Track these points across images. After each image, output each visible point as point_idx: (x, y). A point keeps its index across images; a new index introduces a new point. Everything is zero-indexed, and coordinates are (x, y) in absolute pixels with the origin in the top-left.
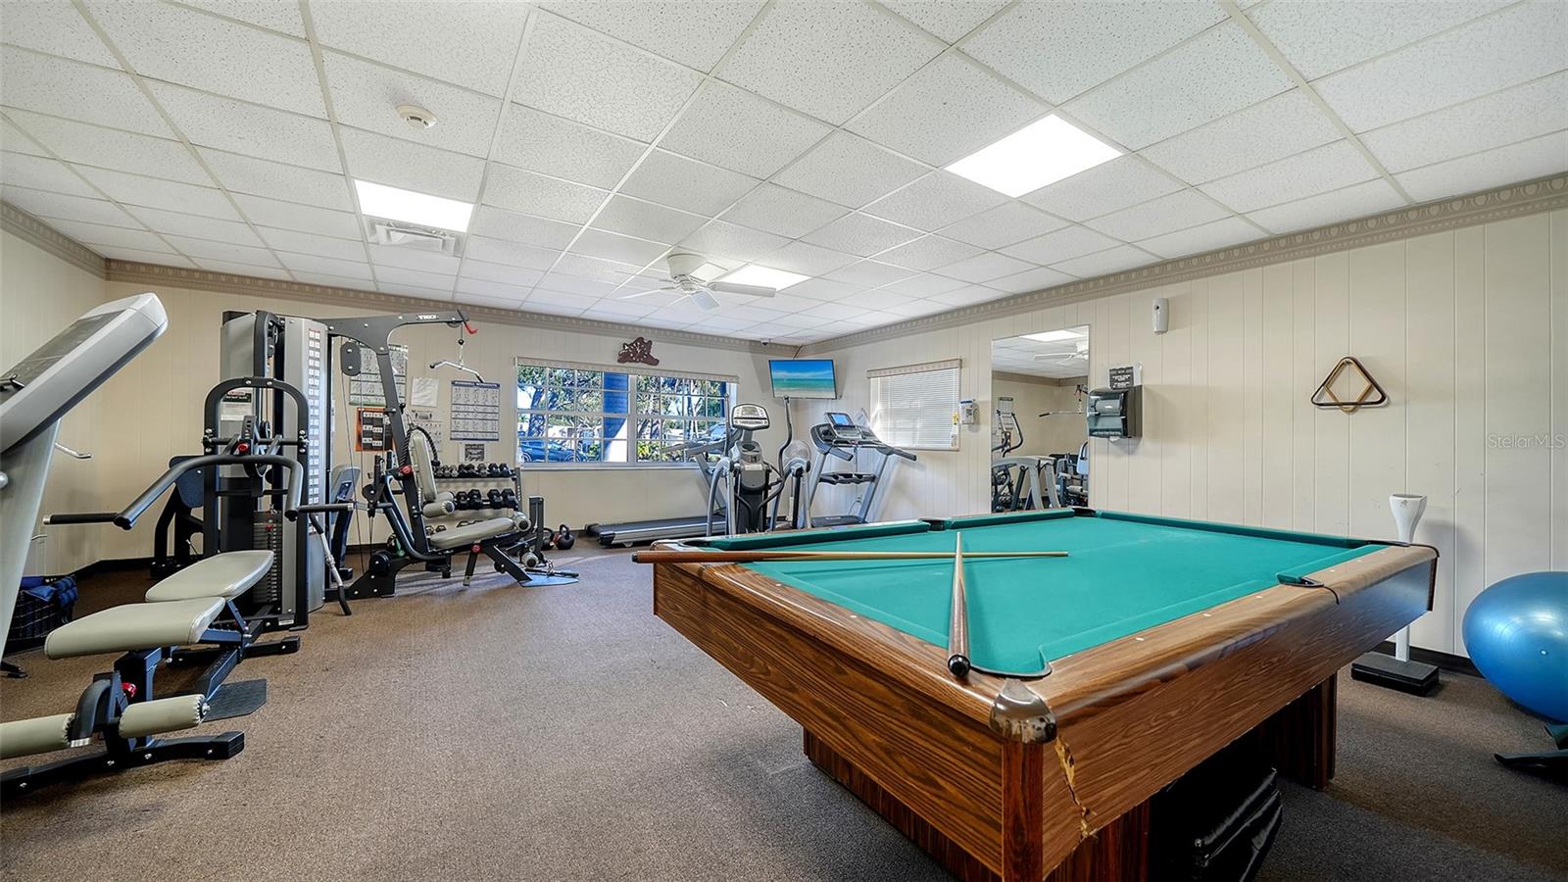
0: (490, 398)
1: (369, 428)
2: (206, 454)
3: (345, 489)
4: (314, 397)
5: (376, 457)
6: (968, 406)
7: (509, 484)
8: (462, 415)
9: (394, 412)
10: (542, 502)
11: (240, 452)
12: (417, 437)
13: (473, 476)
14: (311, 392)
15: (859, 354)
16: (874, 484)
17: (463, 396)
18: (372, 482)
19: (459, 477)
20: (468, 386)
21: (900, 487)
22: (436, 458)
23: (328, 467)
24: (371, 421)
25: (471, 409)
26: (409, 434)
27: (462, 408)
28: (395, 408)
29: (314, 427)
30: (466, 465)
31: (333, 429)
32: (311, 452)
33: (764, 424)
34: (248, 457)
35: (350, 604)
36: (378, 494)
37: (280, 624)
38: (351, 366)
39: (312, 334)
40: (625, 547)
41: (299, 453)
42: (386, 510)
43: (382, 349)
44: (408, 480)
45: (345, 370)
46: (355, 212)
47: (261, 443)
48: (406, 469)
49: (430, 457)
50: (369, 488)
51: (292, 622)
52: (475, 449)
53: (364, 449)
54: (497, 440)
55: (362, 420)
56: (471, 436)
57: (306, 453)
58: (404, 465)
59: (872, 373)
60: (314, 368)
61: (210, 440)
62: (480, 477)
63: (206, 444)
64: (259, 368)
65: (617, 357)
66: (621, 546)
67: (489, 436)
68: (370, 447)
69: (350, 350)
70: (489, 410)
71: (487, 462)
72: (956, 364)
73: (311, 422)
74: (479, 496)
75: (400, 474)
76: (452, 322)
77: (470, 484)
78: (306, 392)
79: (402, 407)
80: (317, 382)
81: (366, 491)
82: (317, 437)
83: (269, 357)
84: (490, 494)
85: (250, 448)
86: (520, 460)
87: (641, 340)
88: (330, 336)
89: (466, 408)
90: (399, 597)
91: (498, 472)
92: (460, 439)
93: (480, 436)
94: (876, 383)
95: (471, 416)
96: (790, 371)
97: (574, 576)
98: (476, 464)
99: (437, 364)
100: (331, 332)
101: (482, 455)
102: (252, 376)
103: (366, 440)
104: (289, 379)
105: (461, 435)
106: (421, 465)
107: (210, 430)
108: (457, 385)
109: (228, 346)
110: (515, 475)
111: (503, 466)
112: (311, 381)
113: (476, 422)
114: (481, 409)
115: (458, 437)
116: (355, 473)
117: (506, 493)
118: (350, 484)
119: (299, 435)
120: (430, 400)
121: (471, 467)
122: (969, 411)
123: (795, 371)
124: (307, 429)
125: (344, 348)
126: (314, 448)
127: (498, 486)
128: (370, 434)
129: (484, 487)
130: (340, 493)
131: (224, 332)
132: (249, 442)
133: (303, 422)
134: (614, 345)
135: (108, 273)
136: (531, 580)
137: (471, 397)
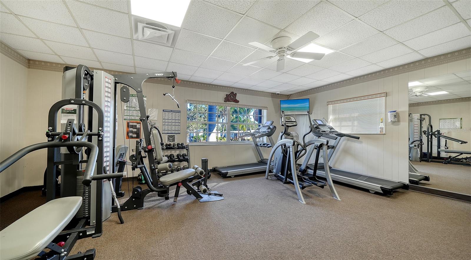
0: (177, 117)
1: (131, 129)
2: (49, 141)
3: (121, 155)
4: (107, 111)
5: (137, 141)
6: (394, 113)
7: (184, 152)
8: (167, 124)
9: (144, 120)
10: (207, 161)
11: (64, 140)
12: (155, 131)
13: (171, 148)
14: (106, 109)
15: (321, 96)
16: (333, 150)
17: (167, 116)
18: (134, 153)
19: (166, 149)
20: (169, 112)
21: (346, 151)
22: (162, 141)
23: (114, 147)
24: (132, 127)
25: (170, 121)
26: (151, 130)
27: (167, 121)
28: (144, 119)
29: (107, 126)
30: (168, 144)
31: (117, 128)
32: (105, 140)
33: (295, 124)
34: (68, 143)
35: (123, 214)
36: (137, 159)
37: (88, 233)
38: (125, 98)
39: (107, 80)
40: (231, 177)
41: (98, 140)
42: (141, 168)
43: (139, 89)
44: (150, 152)
45: (123, 100)
46: (128, 13)
47: (78, 135)
48: (150, 147)
49: (160, 142)
50: (133, 156)
51: (94, 232)
52: (172, 138)
53: (131, 138)
54: (180, 133)
55: (128, 126)
56: (170, 132)
57: (102, 140)
58: (148, 145)
59: (329, 103)
60: (108, 97)
61: (50, 133)
62: (174, 149)
63: (48, 135)
64: (78, 93)
65: (224, 100)
66: (230, 177)
67: (177, 132)
68: (132, 137)
69: (125, 90)
70: (177, 121)
71: (176, 142)
72: (383, 95)
73: (105, 124)
74: (174, 157)
75: (147, 150)
76: (169, 77)
77: (169, 152)
78: (104, 109)
79: (148, 117)
80: (109, 104)
81: (132, 157)
82: (108, 132)
83: (84, 89)
84: (178, 156)
85: (69, 137)
86: (188, 141)
87: (233, 93)
88: (116, 83)
89: (168, 121)
90: (145, 209)
91: (181, 147)
92: (166, 133)
93: (173, 132)
94: (331, 107)
95: (170, 124)
96: (288, 104)
97: (221, 195)
98: (172, 143)
99: (166, 94)
100: (116, 81)
101: (174, 140)
102: (74, 98)
103: (130, 134)
104: (95, 101)
105: (166, 132)
106: (156, 144)
107: (51, 128)
108: (165, 111)
109: (66, 84)
110: (187, 148)
111: (182, 144)
112: (106, 104)
113: (172, 126)
114: (173, 121)
115: (165, 132)
116: (126, 149)
117: (184, 156)
118: (124, 153)
119: (99, 130)
120: (154, 117)
121: (170, 145)
122: (395, 116)
123: (292, 104)
124: (102, 127)
125: (122, 89)
126: (107, 137)
127: (180, 152)
128: (132, 132)
129: (175, 153)
130: (120, 157)
131: (64, 77)
132: (69, 134)
133: (101, 124)
134: (222, 95)
135: (29, 65)
136: (202, 198)
137: (170, 116)
